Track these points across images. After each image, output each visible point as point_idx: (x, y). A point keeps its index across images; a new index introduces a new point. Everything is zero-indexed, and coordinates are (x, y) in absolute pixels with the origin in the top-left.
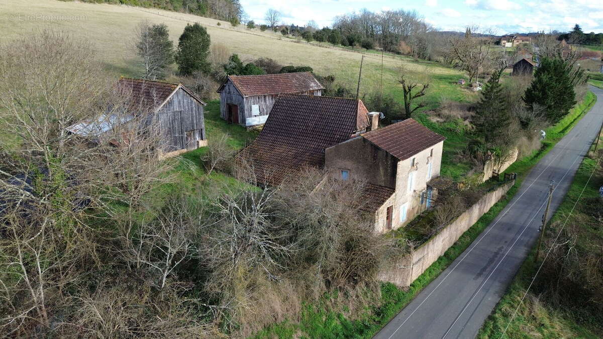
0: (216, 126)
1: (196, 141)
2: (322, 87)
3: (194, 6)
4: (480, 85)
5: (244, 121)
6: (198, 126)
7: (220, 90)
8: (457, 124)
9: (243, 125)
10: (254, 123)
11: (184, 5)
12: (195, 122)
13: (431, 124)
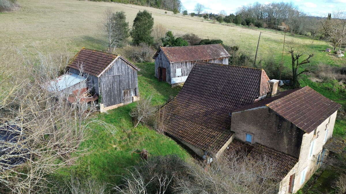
0: (150, 82)
1: (131, 97)
2: (229, 55)
3: (153, 2)
4: (342, 53)
5: (170, 80)
6: (133, 86)
7: (155, 57)
8: (333, 84)
9: (169, 83)
10: (177, 82)
11: (148, 2)
12: (130, 83)
13: (312, 84)
